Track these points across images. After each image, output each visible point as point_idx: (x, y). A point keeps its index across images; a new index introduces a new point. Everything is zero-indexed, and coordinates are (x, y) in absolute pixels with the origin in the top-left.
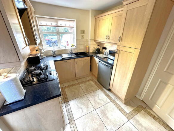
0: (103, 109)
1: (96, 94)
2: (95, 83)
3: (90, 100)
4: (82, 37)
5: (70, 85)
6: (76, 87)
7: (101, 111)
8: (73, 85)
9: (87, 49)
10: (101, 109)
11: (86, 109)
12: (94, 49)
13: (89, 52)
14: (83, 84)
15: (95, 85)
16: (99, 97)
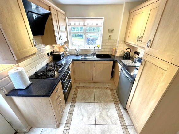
0: (106, 129)
1: (106, 107)
2: (113, 94)
3: (96, 110)
4: (109, 37)
5: (85, 87)
6: (90, 90)
7: (101, 130)
8: (87, 88)
9: (114, 52)
10: (103, 127)
11: (87, 119)
12: (122, 52)
13: (115, 56)
14: (98, 90)
15: (111, 96)
16: (108, 113)
